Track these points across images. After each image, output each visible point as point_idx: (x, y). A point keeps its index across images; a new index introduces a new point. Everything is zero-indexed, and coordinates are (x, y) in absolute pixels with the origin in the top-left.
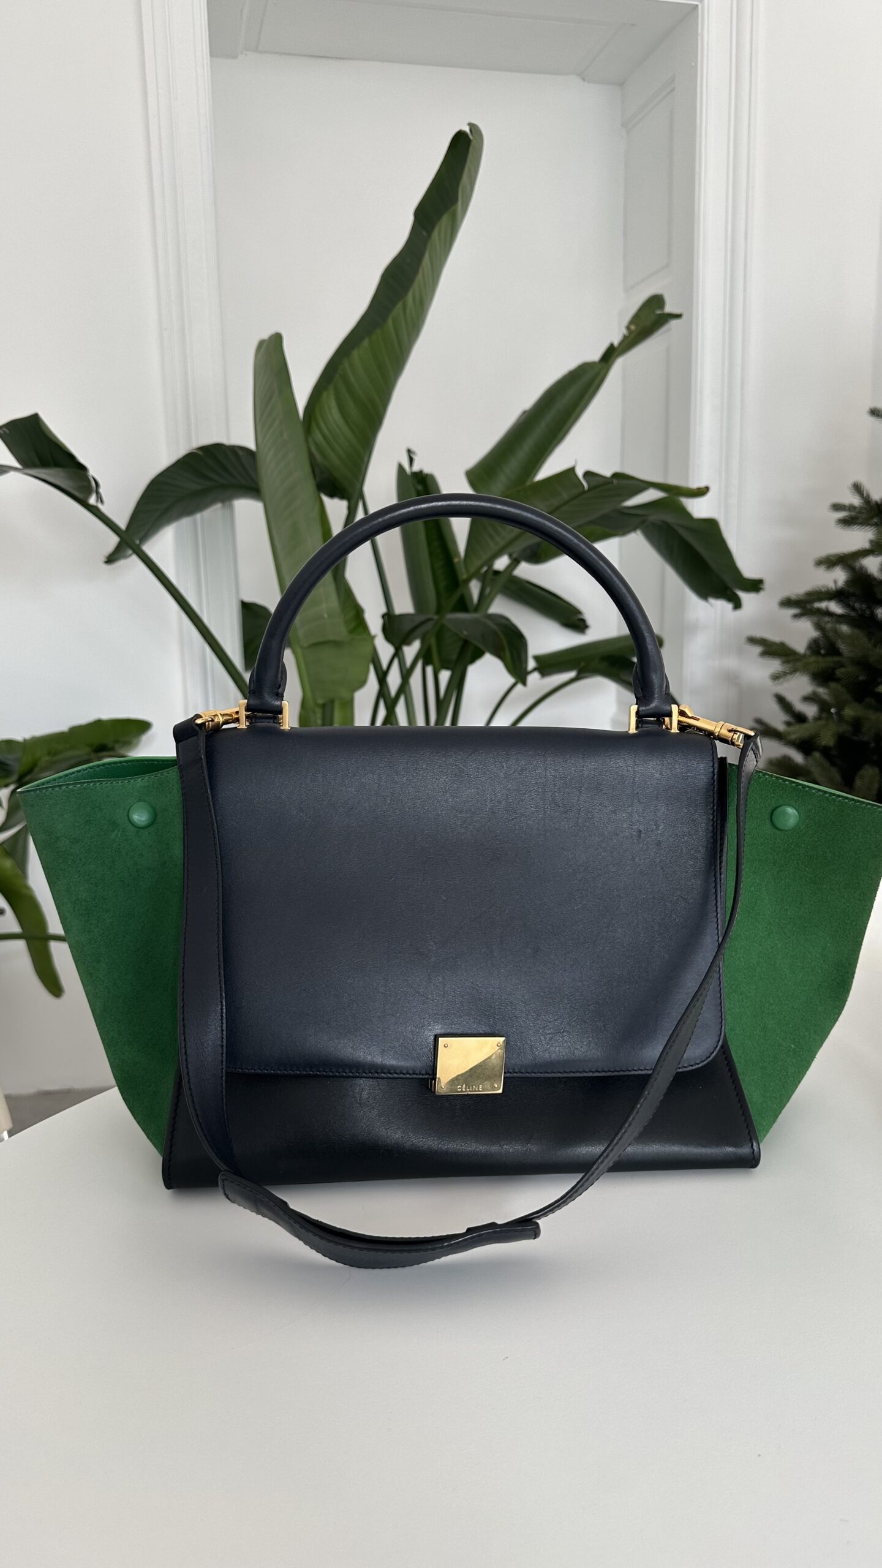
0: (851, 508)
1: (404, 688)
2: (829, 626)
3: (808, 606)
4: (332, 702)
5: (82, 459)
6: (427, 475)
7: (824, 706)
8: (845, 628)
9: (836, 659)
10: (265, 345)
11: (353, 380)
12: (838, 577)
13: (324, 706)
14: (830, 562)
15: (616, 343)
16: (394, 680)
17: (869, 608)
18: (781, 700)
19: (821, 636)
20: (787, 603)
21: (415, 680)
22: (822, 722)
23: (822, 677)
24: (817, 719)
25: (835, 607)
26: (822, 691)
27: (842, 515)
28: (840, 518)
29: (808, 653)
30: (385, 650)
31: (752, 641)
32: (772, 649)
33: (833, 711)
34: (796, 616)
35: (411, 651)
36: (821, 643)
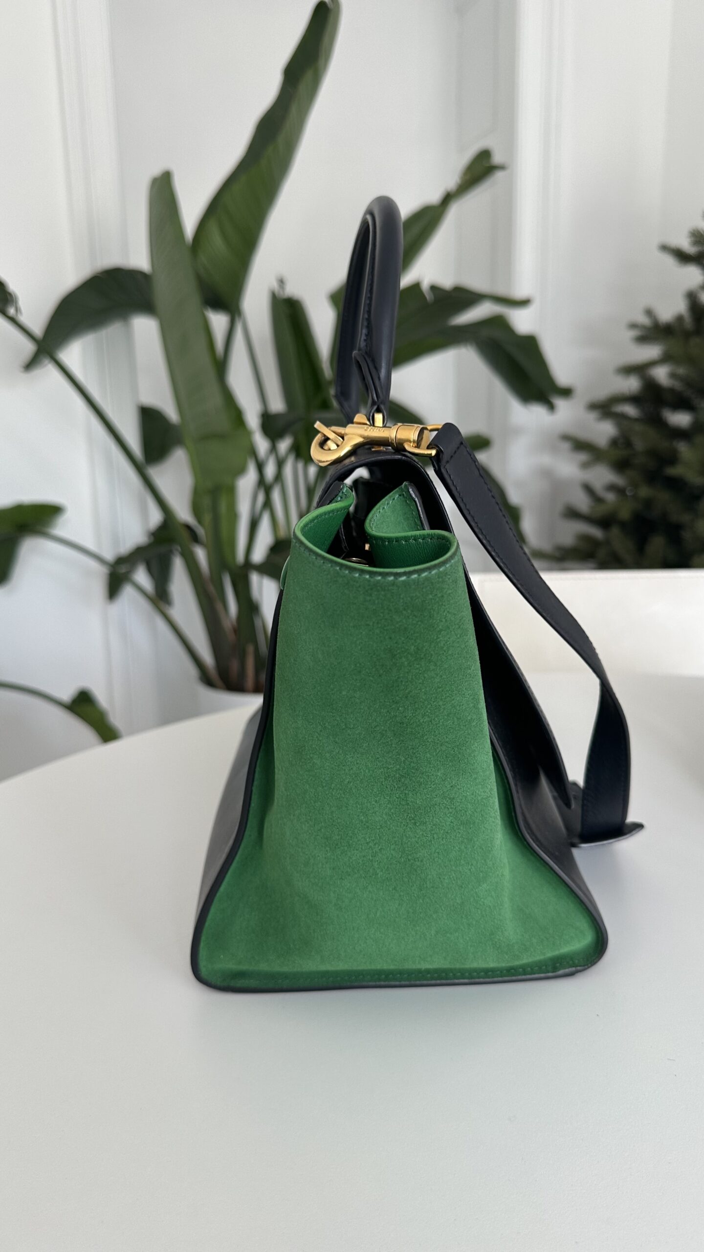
0: (644, 327)
1: (279, 477)
2: (628, 427)
3: (607, 409)
4: (218, 488)
6: (296, 300)
7: (621, 492)
8: (638, 429)
9: (631, 451)
10: (157, 182)
11: (232, 209)
12: (632, 384)
13: (211, 491)
14: (627, 371)
15: (452, 190)
16: (270, 470)
17: (657, 410)
18: (587, 487)
19: (620, 434)
20: (592, 407)
21: (288, 470)
22: (619, 504)
23: (621, 466)
24: (615, 502)
25: (630, 410)
26: (619, 479)
27: (637, 333)
28: (636, 336)
29: (608, 447)
30: (262, 444)
31: (564, 439)
32: (580, 445)
33: (629, 494)
34: (599, 418)
35: (284, 445)
36: (619, 439)
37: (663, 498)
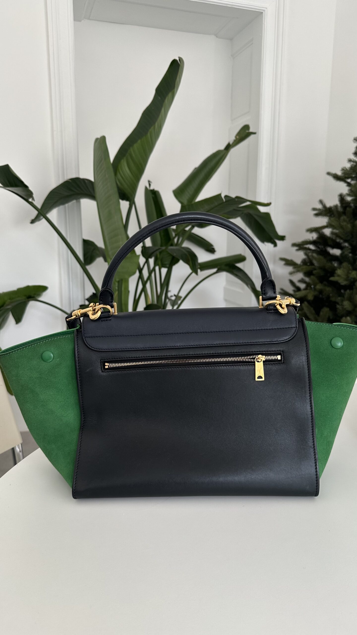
0: (319, 210)
1: (149, 278)
2: (310, 254)
3: (302, 246)
4: (122, 280)
5: (26, 183)
6: (156, 191)
7: (308, 285)
8: (315, 255)
9: (313, 267)
10: (99, 140)
11: (134, 155)
12: (314, 236)
13: (118, 282)
14: (311, 230)
15: (231, 143)
16: (145, 273)
17: (324, 247)
18: (292, 282)
19: (307, 258)
20: (294, 245)
22: (308, 291)
23: (308, 274)
24: (306, 289)
25: (312, 247)
26: (307, 279)
27: (315, 212)
28: (315, 213)
29: (302, 264)
30: (142, 260)
31: (282, 259)
32: (288, 262)
33: (312, 286)
34: (297, 250)
35: (151, 260)
36: (306, 260)
37: (328, 290)
